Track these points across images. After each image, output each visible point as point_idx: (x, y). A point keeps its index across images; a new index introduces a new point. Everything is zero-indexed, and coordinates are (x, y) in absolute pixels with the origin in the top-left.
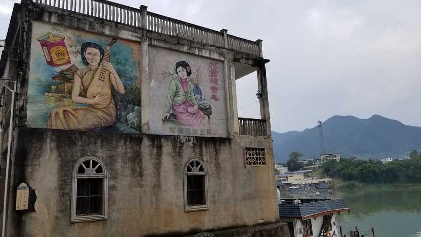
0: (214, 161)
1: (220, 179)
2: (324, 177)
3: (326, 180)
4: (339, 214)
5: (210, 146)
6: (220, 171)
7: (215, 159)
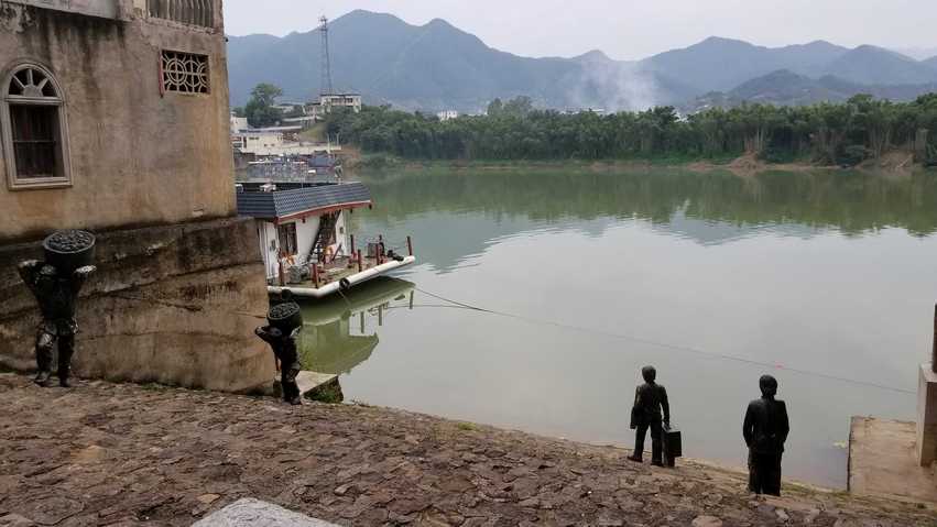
0: (80, 72)
1: (98, 117)
2: (324, 143)
3: (329, 148)
4: (351, 212)
5: (69, 37)
6: (99, 99)
7: (84, 70)
